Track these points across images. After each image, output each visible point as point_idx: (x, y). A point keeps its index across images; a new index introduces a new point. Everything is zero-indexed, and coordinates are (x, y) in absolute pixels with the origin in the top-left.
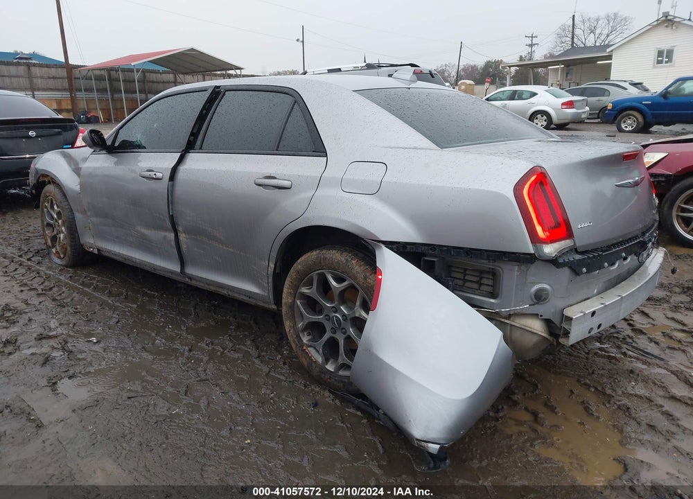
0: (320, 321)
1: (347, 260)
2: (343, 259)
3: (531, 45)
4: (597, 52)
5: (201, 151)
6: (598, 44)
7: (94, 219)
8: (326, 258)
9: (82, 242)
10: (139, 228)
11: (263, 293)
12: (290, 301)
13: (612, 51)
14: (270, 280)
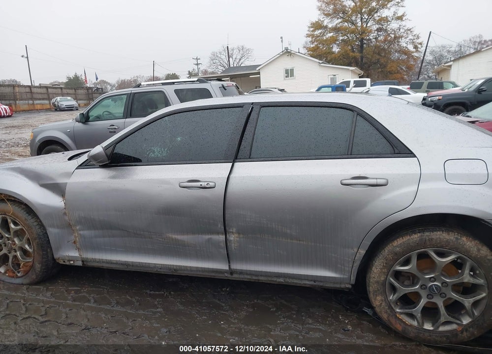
0: (416, 291)
1: (457, 238)
2: (452, 238)
3: (197, 64)
4: (246, 70)
5: (250, 160)
6: (235, 65)
7: (86, 233)
8: (432, 239)
9: (56, 256)
10: (170, 235)
11: (342, 276)
12: (382, 279)
13: (259, 69)
14: (355, 265)
